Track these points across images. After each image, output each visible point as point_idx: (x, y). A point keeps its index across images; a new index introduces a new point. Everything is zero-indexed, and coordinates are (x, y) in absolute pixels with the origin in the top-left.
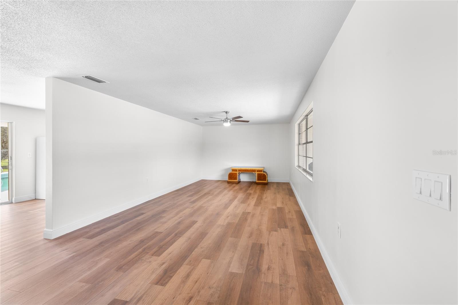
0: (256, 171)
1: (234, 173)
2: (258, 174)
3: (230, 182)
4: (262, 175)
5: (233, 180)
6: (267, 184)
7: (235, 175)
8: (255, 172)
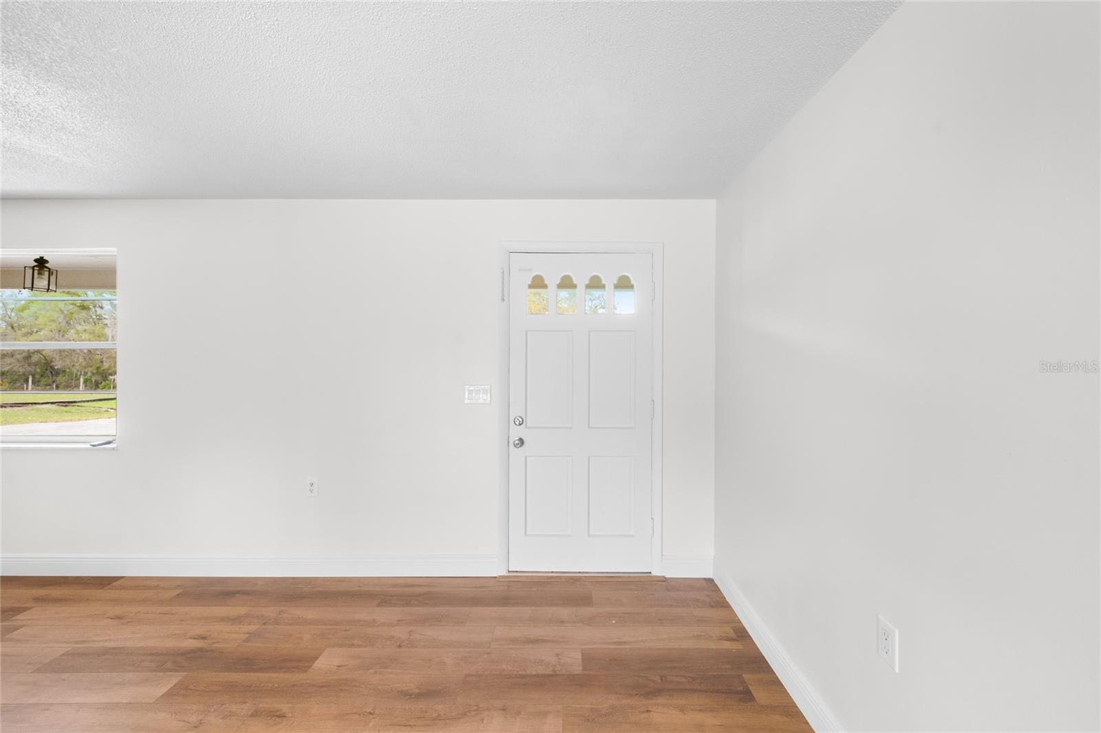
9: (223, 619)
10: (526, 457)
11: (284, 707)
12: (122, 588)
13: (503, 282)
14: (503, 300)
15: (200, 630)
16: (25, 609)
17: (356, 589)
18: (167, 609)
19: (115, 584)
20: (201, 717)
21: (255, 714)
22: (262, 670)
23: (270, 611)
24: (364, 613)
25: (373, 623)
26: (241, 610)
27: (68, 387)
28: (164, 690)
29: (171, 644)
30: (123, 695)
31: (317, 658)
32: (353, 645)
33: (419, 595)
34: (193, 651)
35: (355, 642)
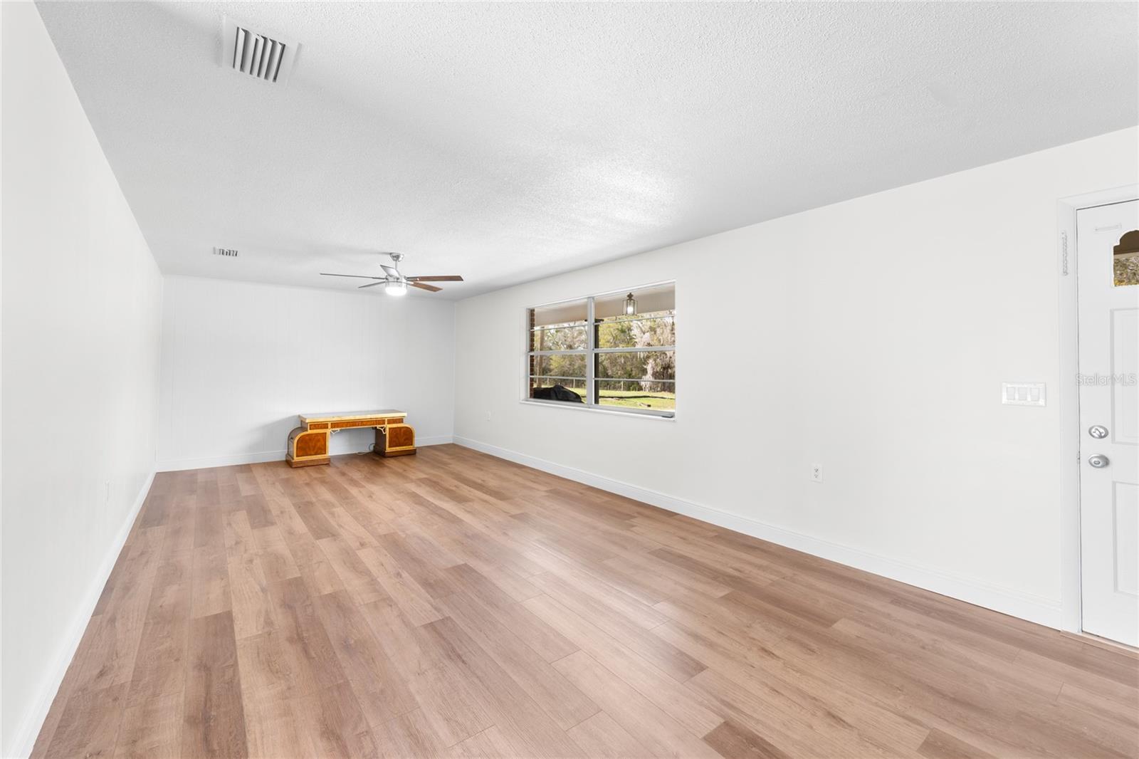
0: (386, 423)
1: (317, 434)
2: (390, 429)
3: (301, 462)
4: (402, 430)
5: (310, 455)
6: (412, 454)
7: (319, 440)
8: (384, 424)
9: (750, 563)
10: (1114, 483)
11: (814, 646)
12: (680, 521)
13: (1065, 250)
14: (1066, 273)
15: (737, 565)
16: (635, 517)
17: (864, 580)
18: (710, 543)
19: (675, 517)
20: (750, 622)
21: (789, 639)
22: (786, 610)
23: (787, 571)
24: (876, 604)
25: (889, 616)
26: (764, 563)
27: (615, 388)
28: (722, 594)
29: (718, 566)
30: (700, 587)
31: (835, 622)
32: (869, 626)
33: (941, 611)
34: (734, 577)
35: (872, 625)
